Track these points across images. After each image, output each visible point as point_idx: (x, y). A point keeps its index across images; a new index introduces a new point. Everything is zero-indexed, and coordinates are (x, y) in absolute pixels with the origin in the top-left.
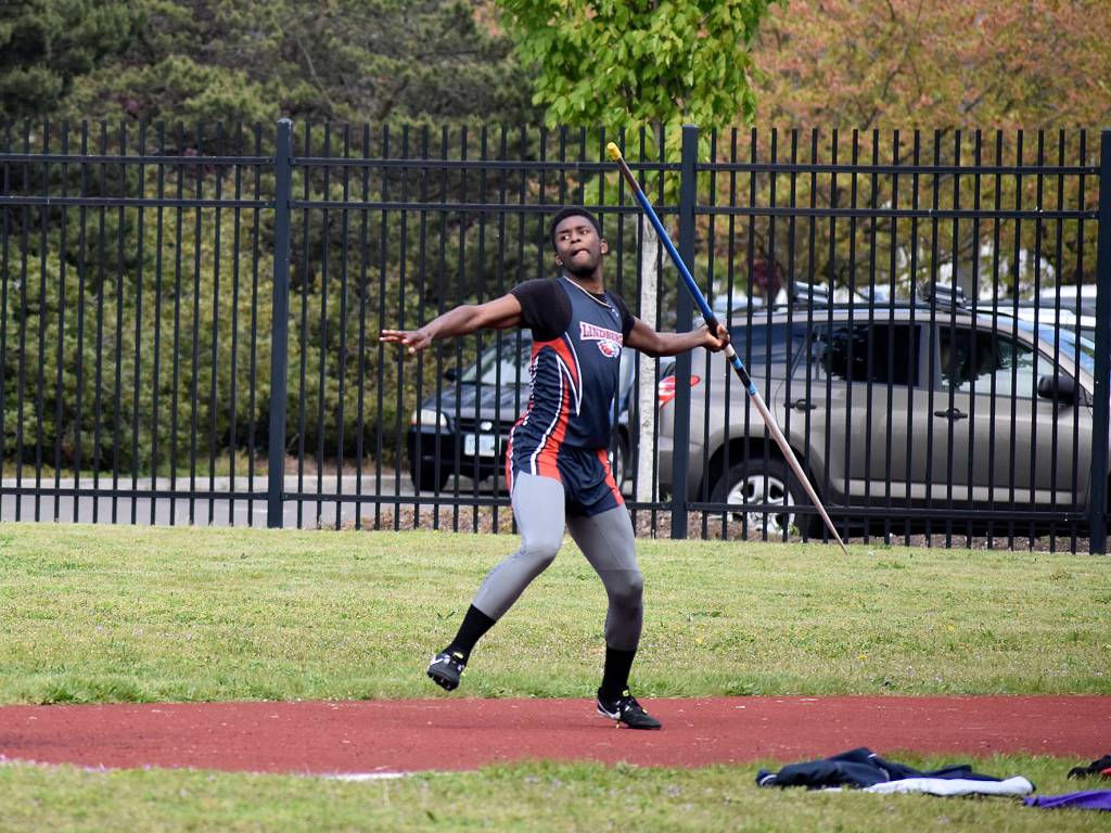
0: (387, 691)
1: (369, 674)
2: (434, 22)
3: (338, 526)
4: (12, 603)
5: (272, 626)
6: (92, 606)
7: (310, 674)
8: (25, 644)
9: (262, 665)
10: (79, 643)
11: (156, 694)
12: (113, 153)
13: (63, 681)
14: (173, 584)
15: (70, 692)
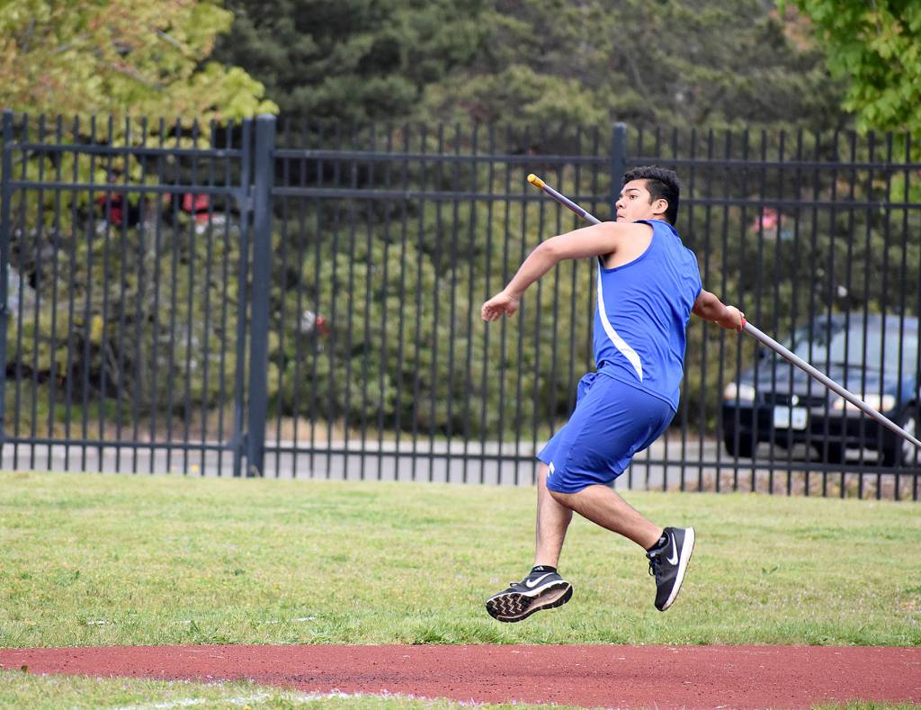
0: (722, 638)
1: (704, 621)
2: (748, 37)
3: (665, 487)
4: (382, 554)
5: (613, 577)
6: (452, 558)
7: (651, 621)
8: (395, 590)
9: (607, 613)
10: (442, 590)
11: (514, 637)
12: (466, 152)
13: (432, 624)
14: (522, 539)
15: (438, 634)
